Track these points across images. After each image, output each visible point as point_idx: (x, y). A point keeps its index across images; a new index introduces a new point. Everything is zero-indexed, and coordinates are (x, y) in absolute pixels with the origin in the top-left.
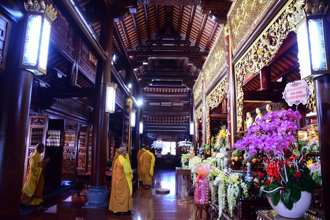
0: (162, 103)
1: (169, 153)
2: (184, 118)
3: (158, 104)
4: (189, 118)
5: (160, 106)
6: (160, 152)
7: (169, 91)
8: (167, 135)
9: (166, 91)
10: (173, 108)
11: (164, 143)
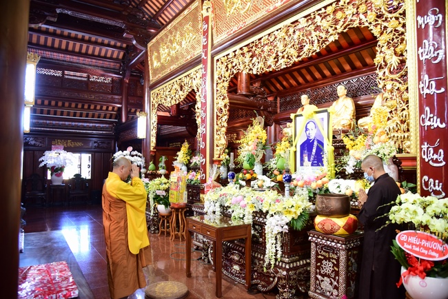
0: (66, 72)
1: (78, 176)
2: (110, 108)
3: (59, 74)
4: (120, 109)
5: (62, 78)
6: (60, 175)
7: (84, 51)
8: (73, 140)
9: (77, 49)
10: (91, 86)
11: (69, 155)
